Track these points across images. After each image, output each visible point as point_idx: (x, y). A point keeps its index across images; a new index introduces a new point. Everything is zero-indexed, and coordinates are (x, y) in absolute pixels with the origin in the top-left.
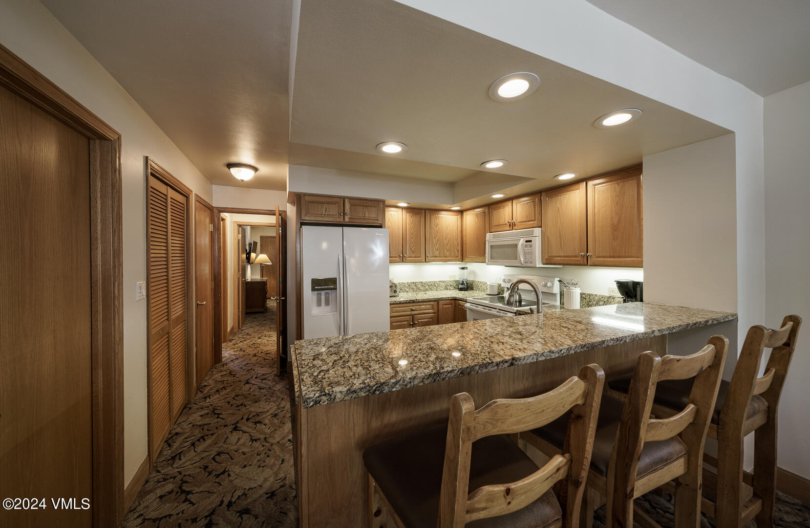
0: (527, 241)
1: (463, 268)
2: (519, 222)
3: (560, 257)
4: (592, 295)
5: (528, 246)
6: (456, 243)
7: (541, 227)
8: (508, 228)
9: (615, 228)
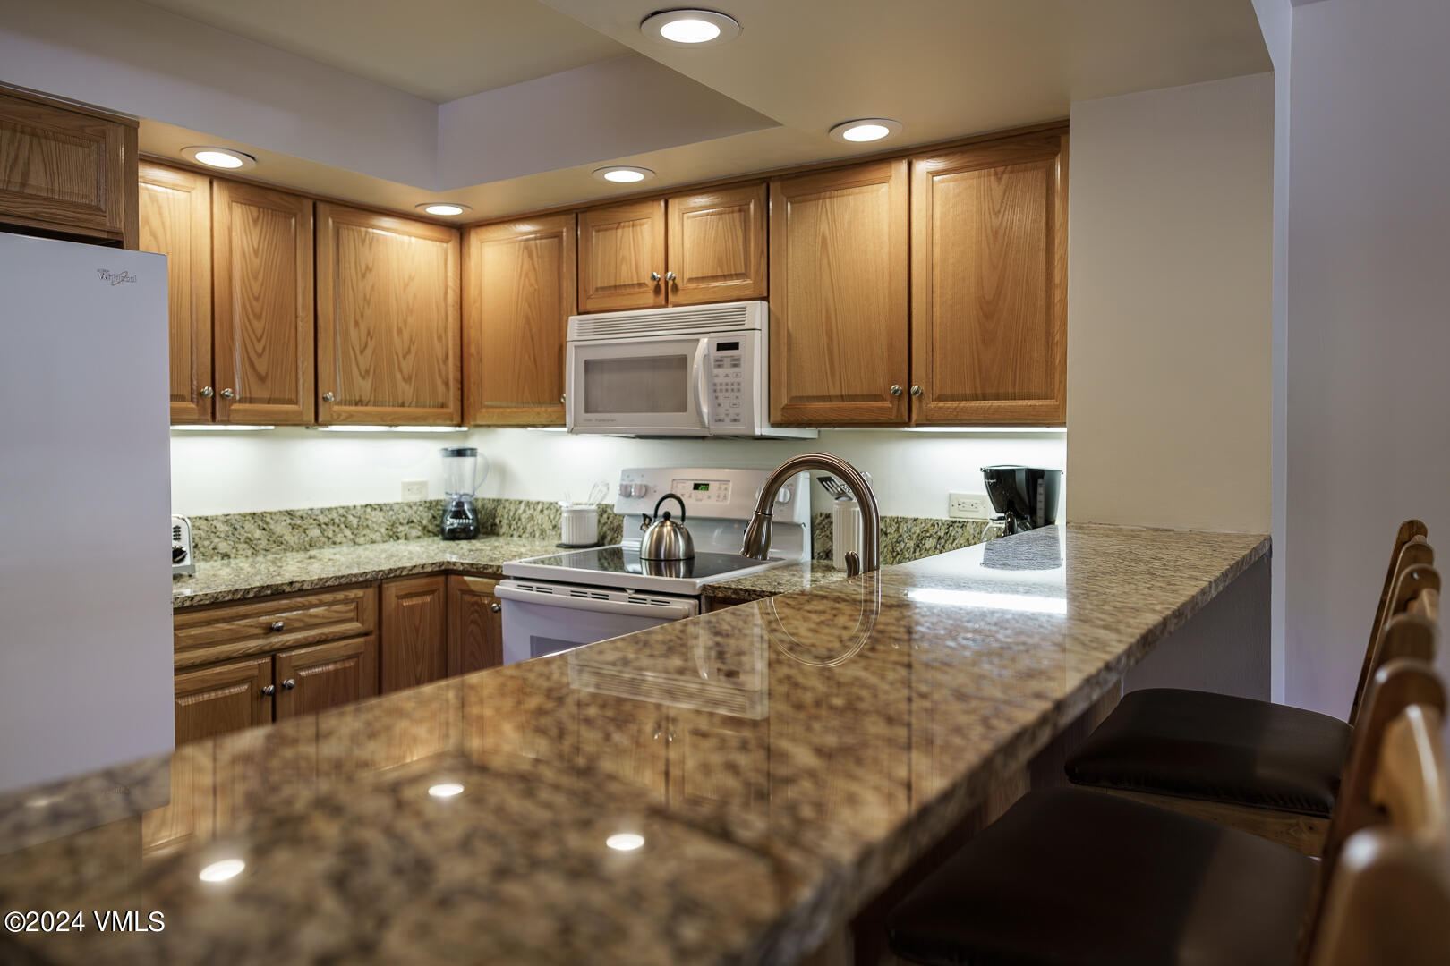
0: (721, 347)
1: (460, 453)
2: (691, 280)
3: (829, 398)
4: (905, 520)
5: (727, 362)
6: (441, 355)
7: (766, 299)
8: (650, 298)
9: (988, 309)
